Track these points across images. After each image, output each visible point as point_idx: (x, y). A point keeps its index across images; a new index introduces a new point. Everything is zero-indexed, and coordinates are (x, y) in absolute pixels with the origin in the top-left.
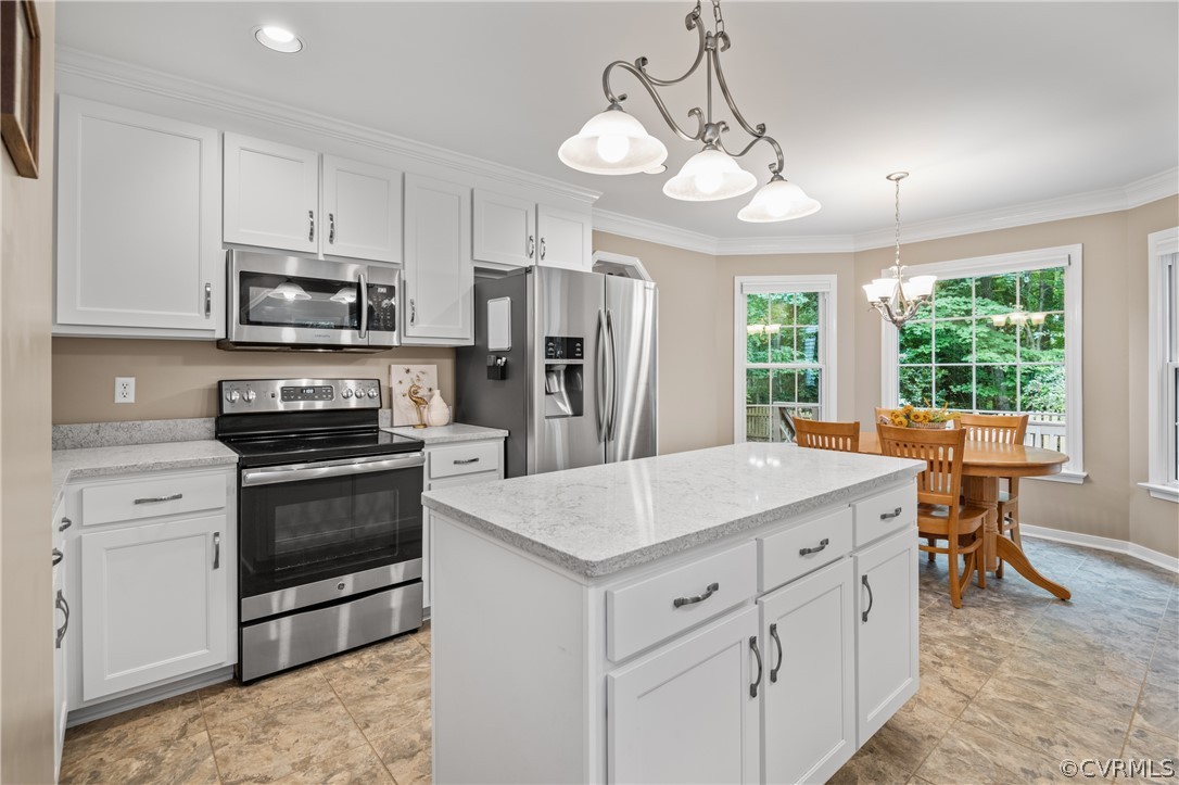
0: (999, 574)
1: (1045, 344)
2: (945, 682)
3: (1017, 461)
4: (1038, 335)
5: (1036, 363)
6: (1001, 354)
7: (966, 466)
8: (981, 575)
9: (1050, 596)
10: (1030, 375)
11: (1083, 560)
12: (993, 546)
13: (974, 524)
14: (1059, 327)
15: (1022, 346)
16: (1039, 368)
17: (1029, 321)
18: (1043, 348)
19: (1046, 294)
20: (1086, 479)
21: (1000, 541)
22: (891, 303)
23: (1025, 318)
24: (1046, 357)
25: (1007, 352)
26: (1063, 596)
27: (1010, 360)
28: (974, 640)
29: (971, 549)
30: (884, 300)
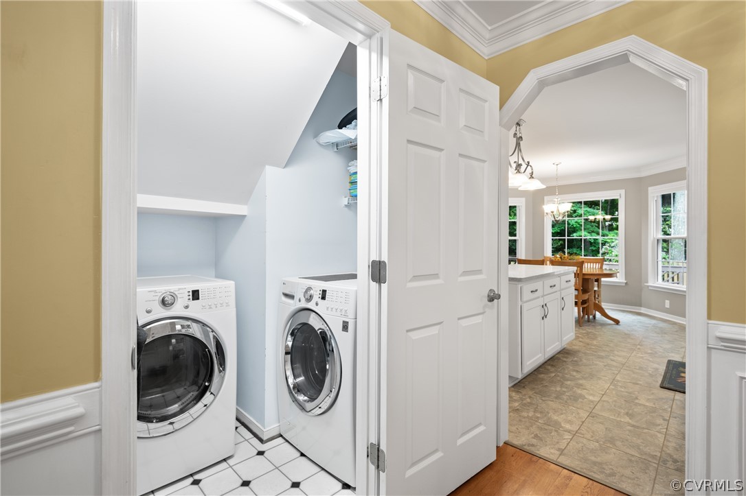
0: (594, 317)
1: (611, 228)
2: (580, 341)
3: (600, 273)
4: (607, 224)
5: (606, 238)
6: (589, 233)
7: (584, 274)
8: (589, 317)
9: (613, 323)
10: (604, 244)
11: (625, 314)
12: (593, 307)
13: (586, 297)
14: (616, 220)
15: (602, 230)
16: (608, 240)
17: (604, 219)
18: (610, 230)
19: (611, 206)
20: (626, 283)
21: (595, 304)
22: (555, 213)
23: (602, 217)
24: (611, 235)
25: (593, 232)
26: (617, 322)
27: (595, 236)
28: (588, 333)
29: (585, 306)
30: (552, 212)
